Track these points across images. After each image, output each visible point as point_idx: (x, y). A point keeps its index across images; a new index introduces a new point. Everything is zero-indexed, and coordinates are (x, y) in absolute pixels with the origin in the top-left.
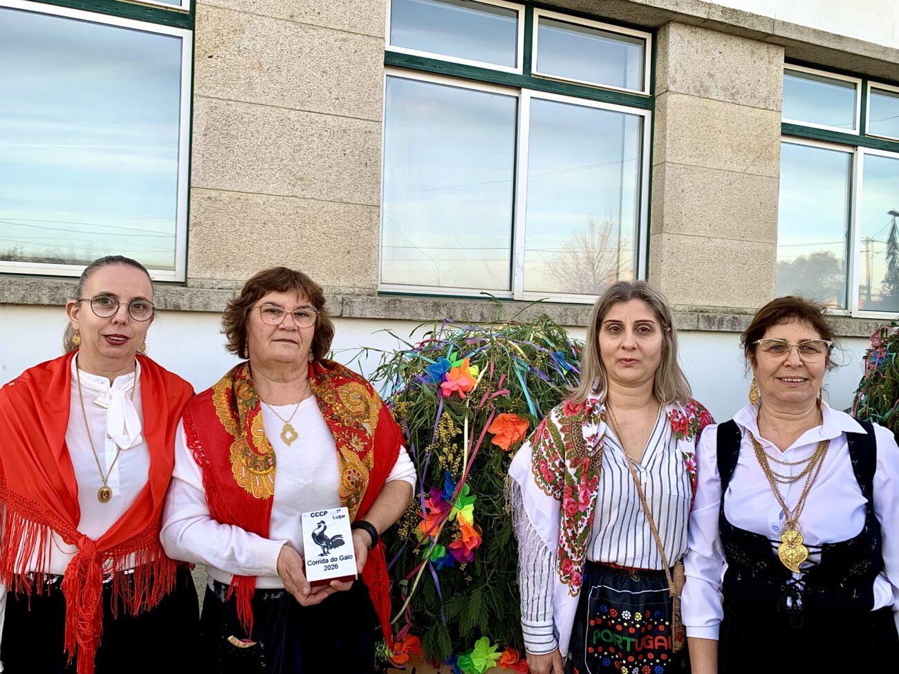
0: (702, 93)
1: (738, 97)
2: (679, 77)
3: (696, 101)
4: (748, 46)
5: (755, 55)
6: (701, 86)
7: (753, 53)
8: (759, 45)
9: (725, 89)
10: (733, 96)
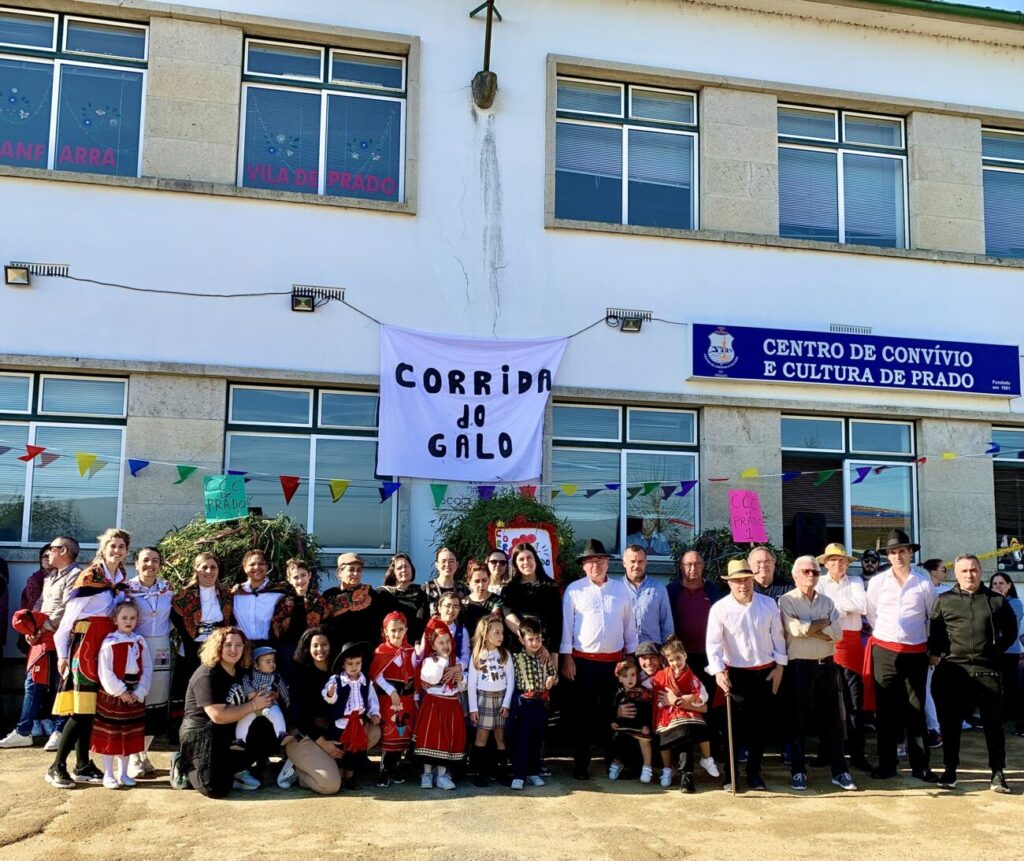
0: (155, 414)
1: (186, 414)
2: (136, 407)
3: (150, 420)
4: (194, 382)
5: (200, 387)
6: (155, 410)
7: (198, 385)
8: (203, 380)
9: (174, 410)
10: (182, 415)
